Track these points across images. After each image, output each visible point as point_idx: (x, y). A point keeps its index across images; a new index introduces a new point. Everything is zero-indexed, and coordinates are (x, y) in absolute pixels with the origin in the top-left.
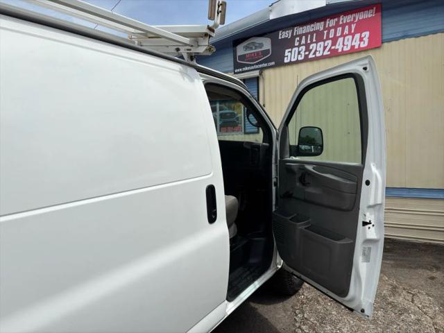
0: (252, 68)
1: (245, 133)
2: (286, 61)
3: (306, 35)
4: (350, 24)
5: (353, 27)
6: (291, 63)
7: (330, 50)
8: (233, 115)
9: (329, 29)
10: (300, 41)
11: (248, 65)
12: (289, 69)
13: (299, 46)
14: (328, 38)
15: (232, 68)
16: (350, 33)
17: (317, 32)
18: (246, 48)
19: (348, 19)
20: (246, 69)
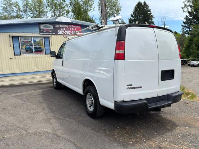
0: (47, 34)
1: (46, 54)
2: (58, 34)
3: (64, 28)
4: (75, 28)
5: (75, 29)
6: (60, 35)
7: (70, 33)
8: (40, 48)
9: (70, 28)
10: (62, 29)
11: (45, 33)
12: (59, 36)
13: (62, 30)
14: (70, 30)
15: (39, 32)
16: (73, 30)
17: (67, 28)
18: (44, 27)
19: (74, 26)
20: (44, 33)
